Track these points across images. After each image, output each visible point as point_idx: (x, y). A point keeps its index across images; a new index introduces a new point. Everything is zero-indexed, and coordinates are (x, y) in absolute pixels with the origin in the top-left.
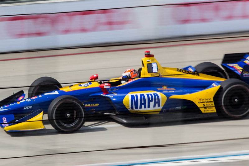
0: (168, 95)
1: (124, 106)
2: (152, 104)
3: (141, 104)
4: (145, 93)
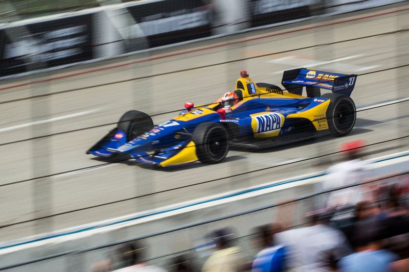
0: (285, 115)
1: (252, 129)
2: (275, 125)
3: (267, 126)
4: (268, 114)
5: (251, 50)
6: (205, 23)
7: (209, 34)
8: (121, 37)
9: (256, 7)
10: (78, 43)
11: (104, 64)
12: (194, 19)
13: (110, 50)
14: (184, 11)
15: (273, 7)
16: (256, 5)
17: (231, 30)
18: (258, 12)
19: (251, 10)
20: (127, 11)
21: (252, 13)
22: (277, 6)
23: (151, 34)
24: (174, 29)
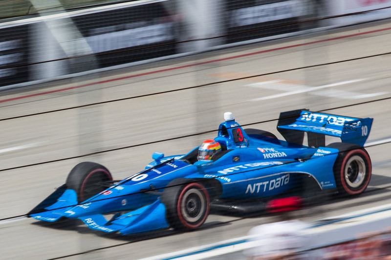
5: (225, 71)
6: (169, 37)
7: (173, 52)
8: (65, 54)
9: (232, 19)
10: (11, 61)
11: (43, 88)
12: (156, 33)
13: (50, 71)
14: (142, 23)
15: (254, 18)
16: (233, 15)
17: (201, 46)
18: (236, 24)
19: (226, 22)
20: (72, 23)
21: (227, 25)
22: (258, 17)
23: (101, 50)
24: (130, 45)
